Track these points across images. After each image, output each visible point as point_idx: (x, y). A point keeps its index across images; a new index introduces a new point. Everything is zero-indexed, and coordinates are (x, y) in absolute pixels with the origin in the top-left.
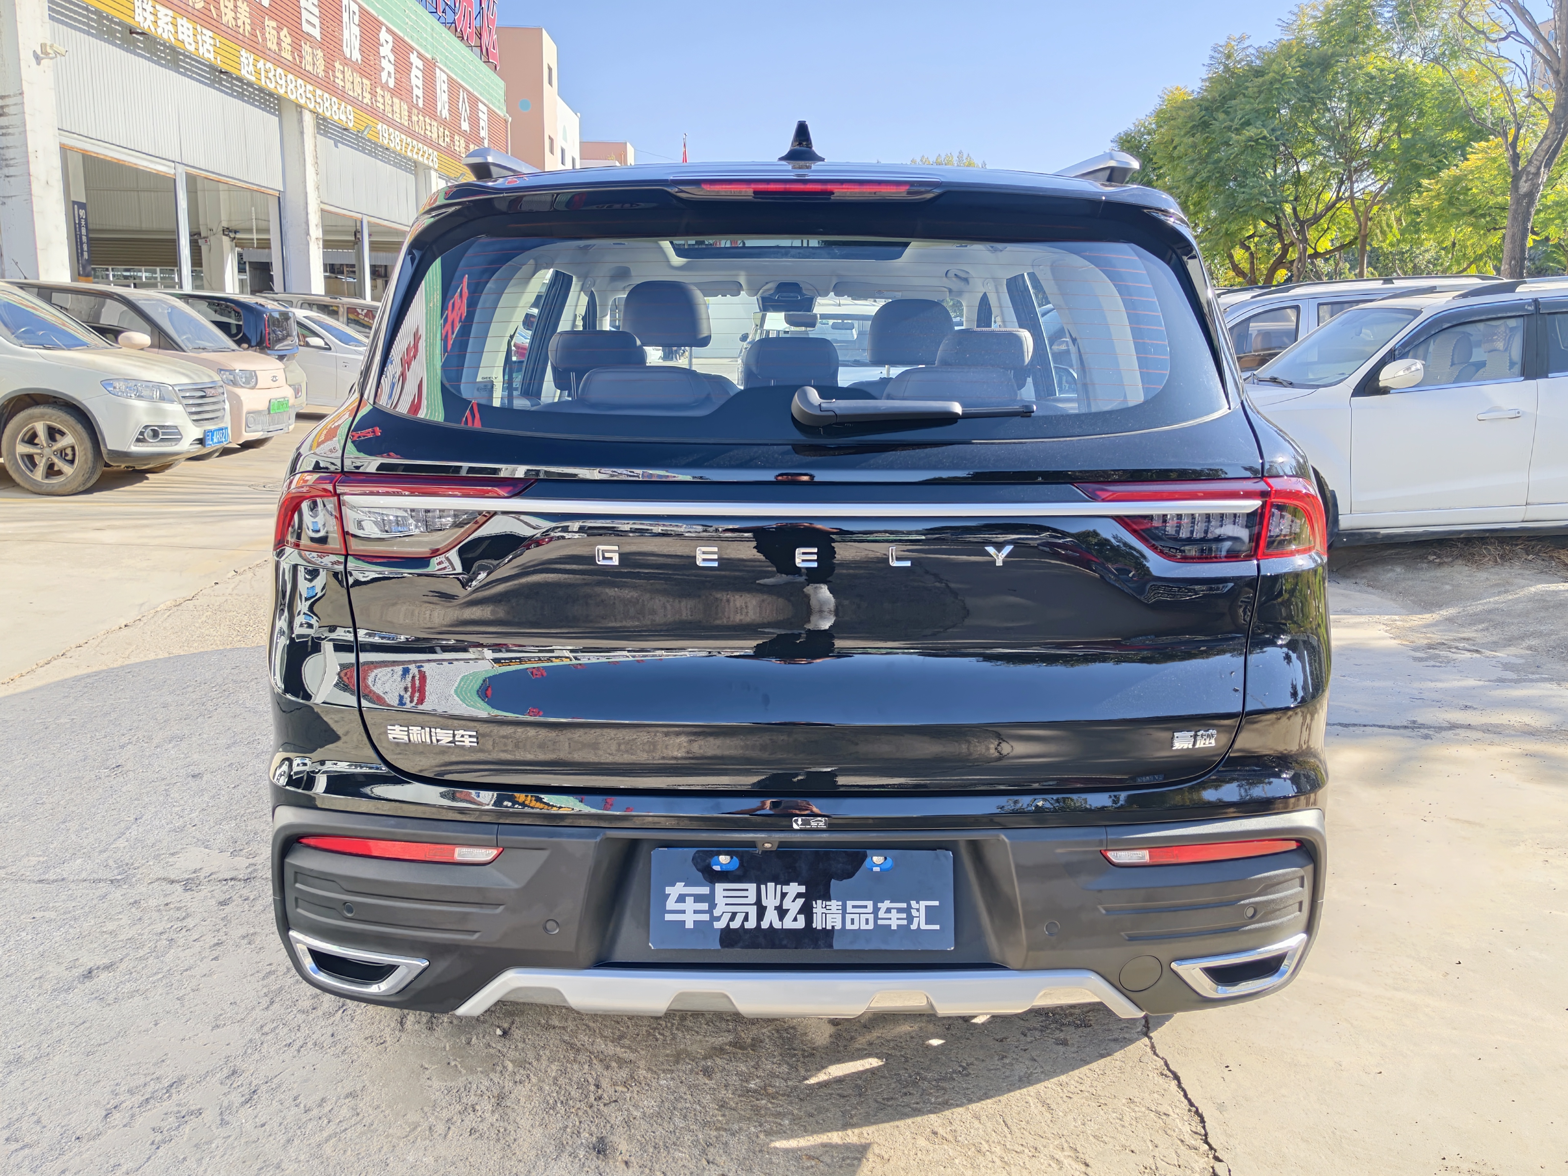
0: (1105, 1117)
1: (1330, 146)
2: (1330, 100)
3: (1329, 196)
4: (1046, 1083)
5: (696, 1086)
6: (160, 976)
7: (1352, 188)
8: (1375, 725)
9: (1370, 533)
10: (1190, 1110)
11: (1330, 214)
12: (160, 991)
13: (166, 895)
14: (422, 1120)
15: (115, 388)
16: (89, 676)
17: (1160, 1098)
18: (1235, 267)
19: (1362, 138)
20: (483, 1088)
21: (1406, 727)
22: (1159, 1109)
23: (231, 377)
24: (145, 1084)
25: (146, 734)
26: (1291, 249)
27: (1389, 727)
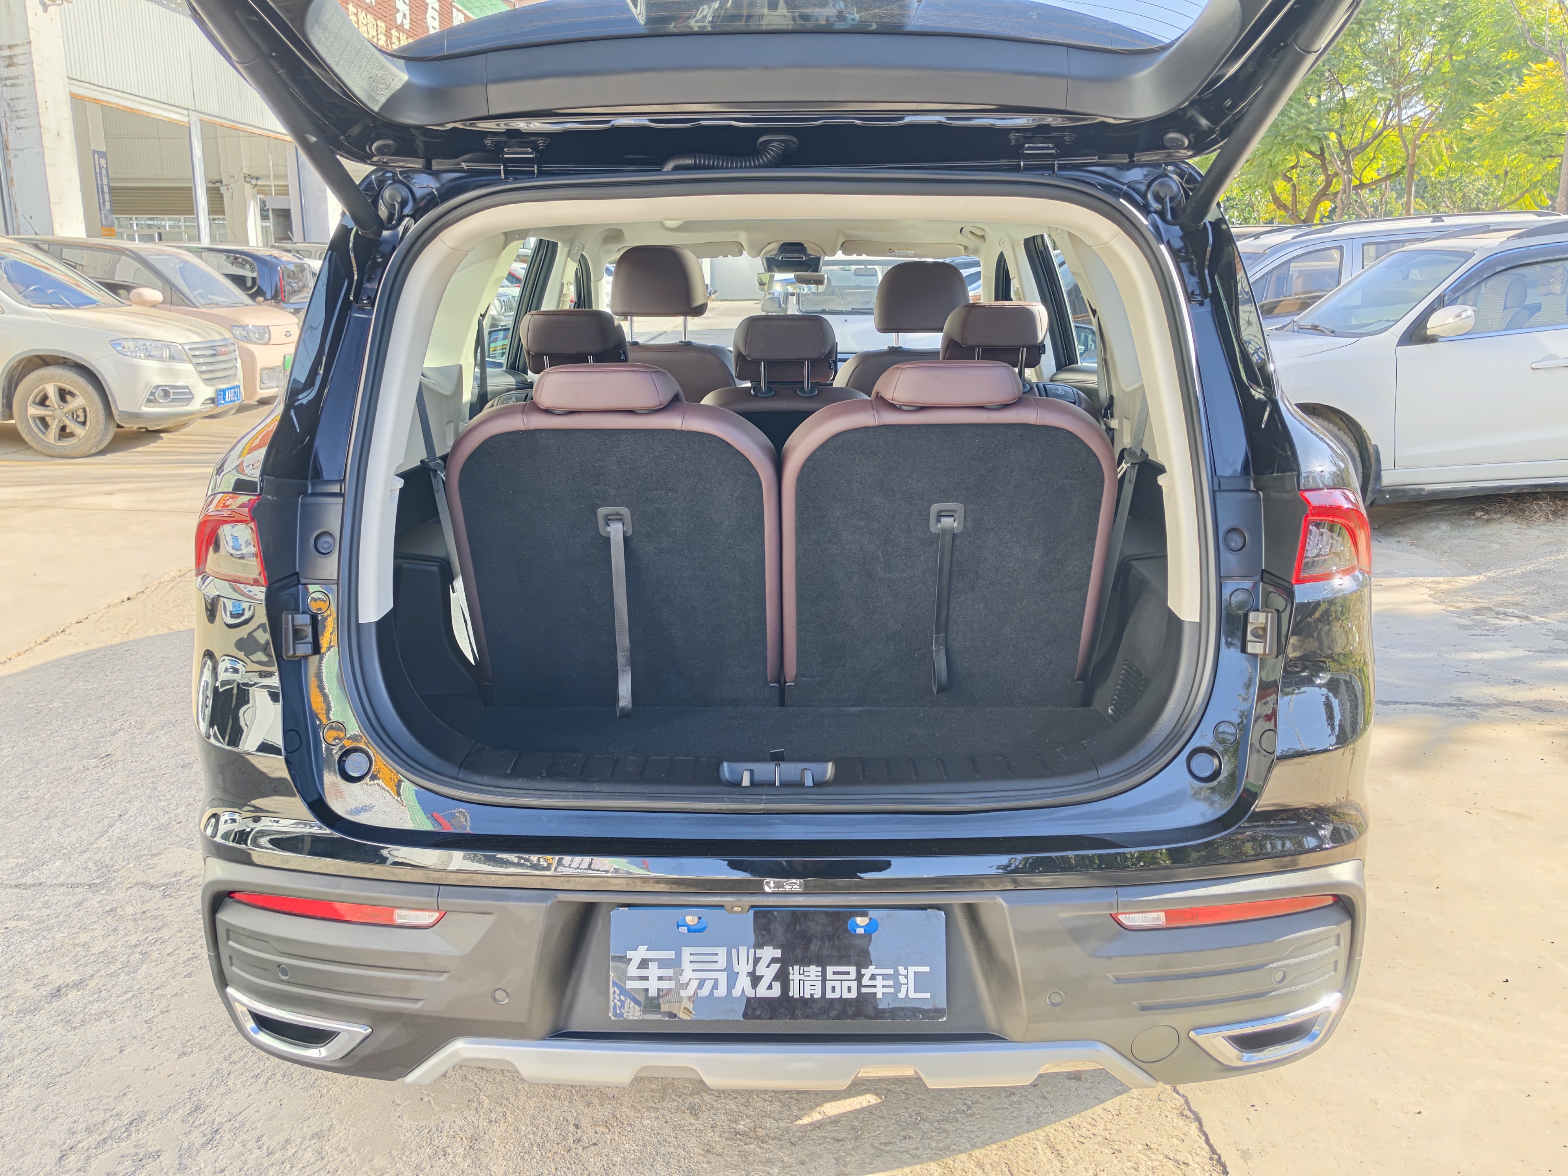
0: (1119, 1166)
1: (1378, 71)
2: (1379, 22)
3: (1376, 123)
4: (1056, 1126)
5: (681, 1127)
6: (130, 995)
7: (1399, 116)
8: (1417, 703)
9: (1414, 490)
10: (1211, 1159)
11: (1376, 142)
12: (128, 1013)
13: (143, 903)
14: (389, 1166)
15: (124, 348)
16: (86, 654)
17: (1179, 1143)
18: (1276, 200)
19: (1412, 62)
20: (457, 1128)
21: (1450, 705)
22: (1177, 1157)
23: (244, 333)
24: (104, 1121)
25: (138, 719)
26: (1334, 180)
27: (1432, 705)
